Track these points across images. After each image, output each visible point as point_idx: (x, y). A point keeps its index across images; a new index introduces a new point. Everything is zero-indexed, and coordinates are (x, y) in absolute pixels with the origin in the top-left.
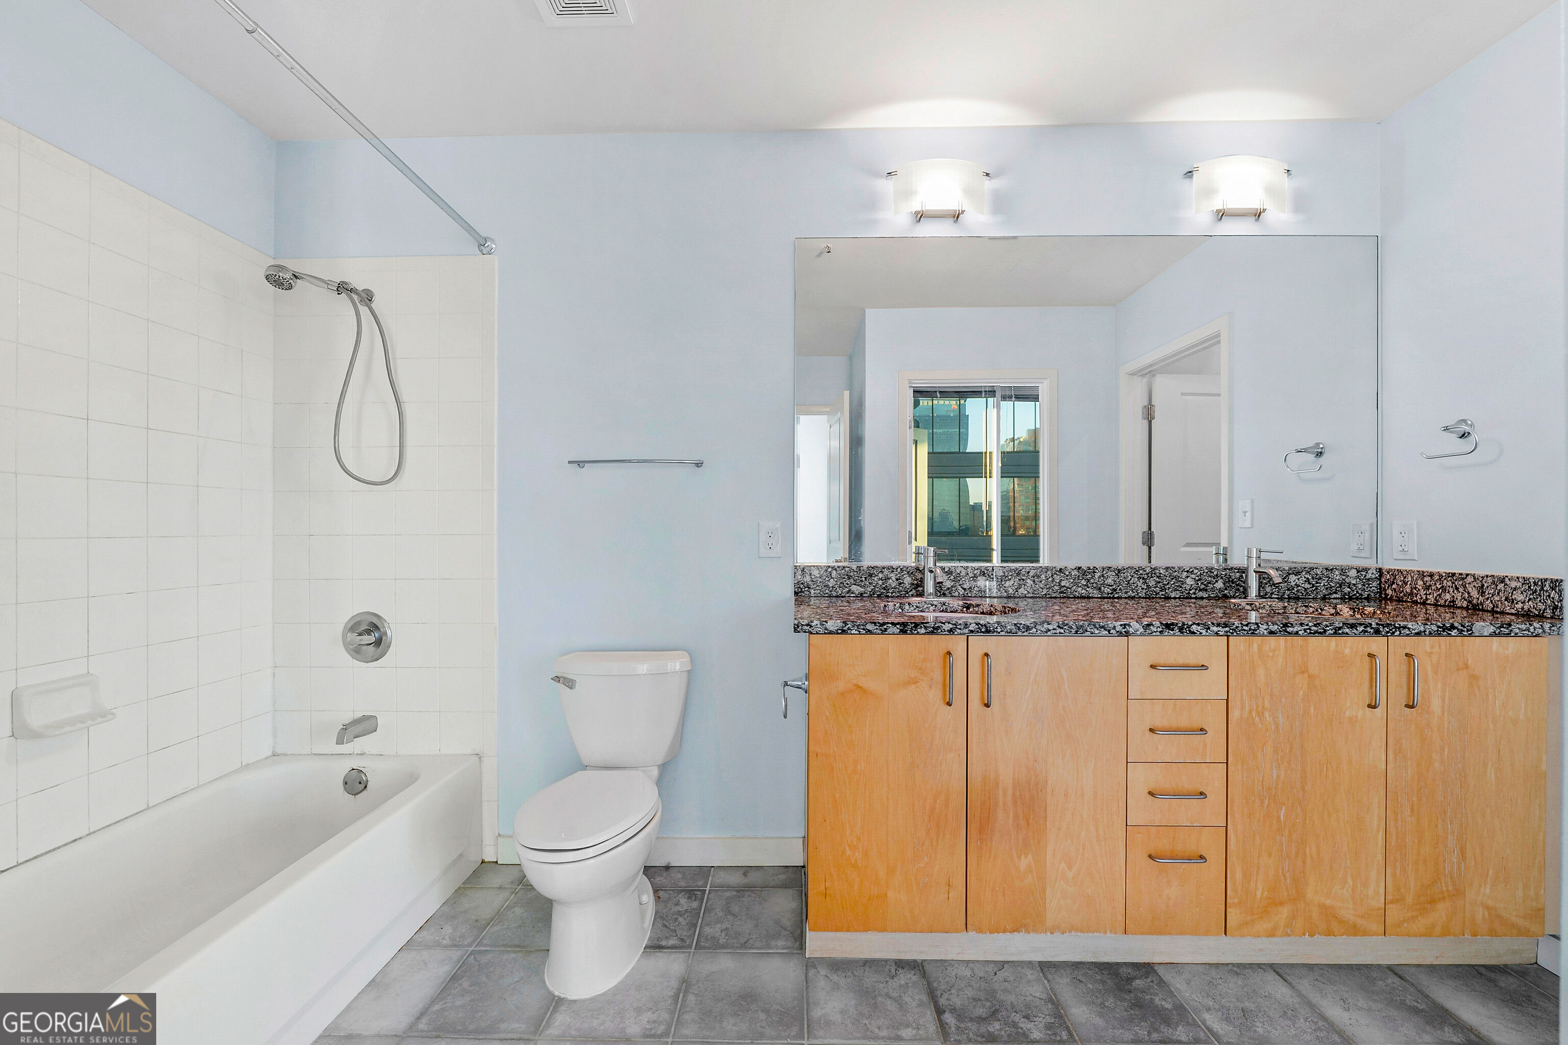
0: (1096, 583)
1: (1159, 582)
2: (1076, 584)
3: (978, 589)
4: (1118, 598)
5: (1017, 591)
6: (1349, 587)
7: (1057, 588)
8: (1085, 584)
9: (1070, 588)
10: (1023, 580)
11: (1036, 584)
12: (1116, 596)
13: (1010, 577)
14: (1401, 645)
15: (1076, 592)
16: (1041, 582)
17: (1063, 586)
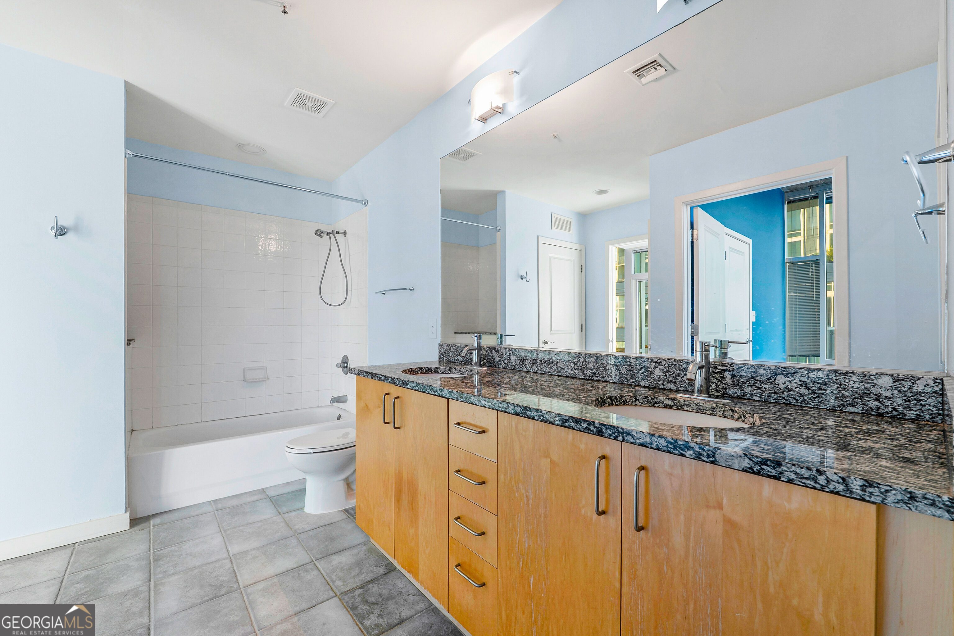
0: (580, 366)
1: (630, 370)
2: (567, 366)
3: (511, 364)
4: (597, 381)
5: (532, 368)
6: (877, 400)
7: (555, 367)
8: (573, 366)
9: (563, 369)
10: (535, 360)
11: (543, 364)
12: (595, 379)
13: (528, 357)
15: (567, 372)
16: (545, 362)
17: (559, 367)
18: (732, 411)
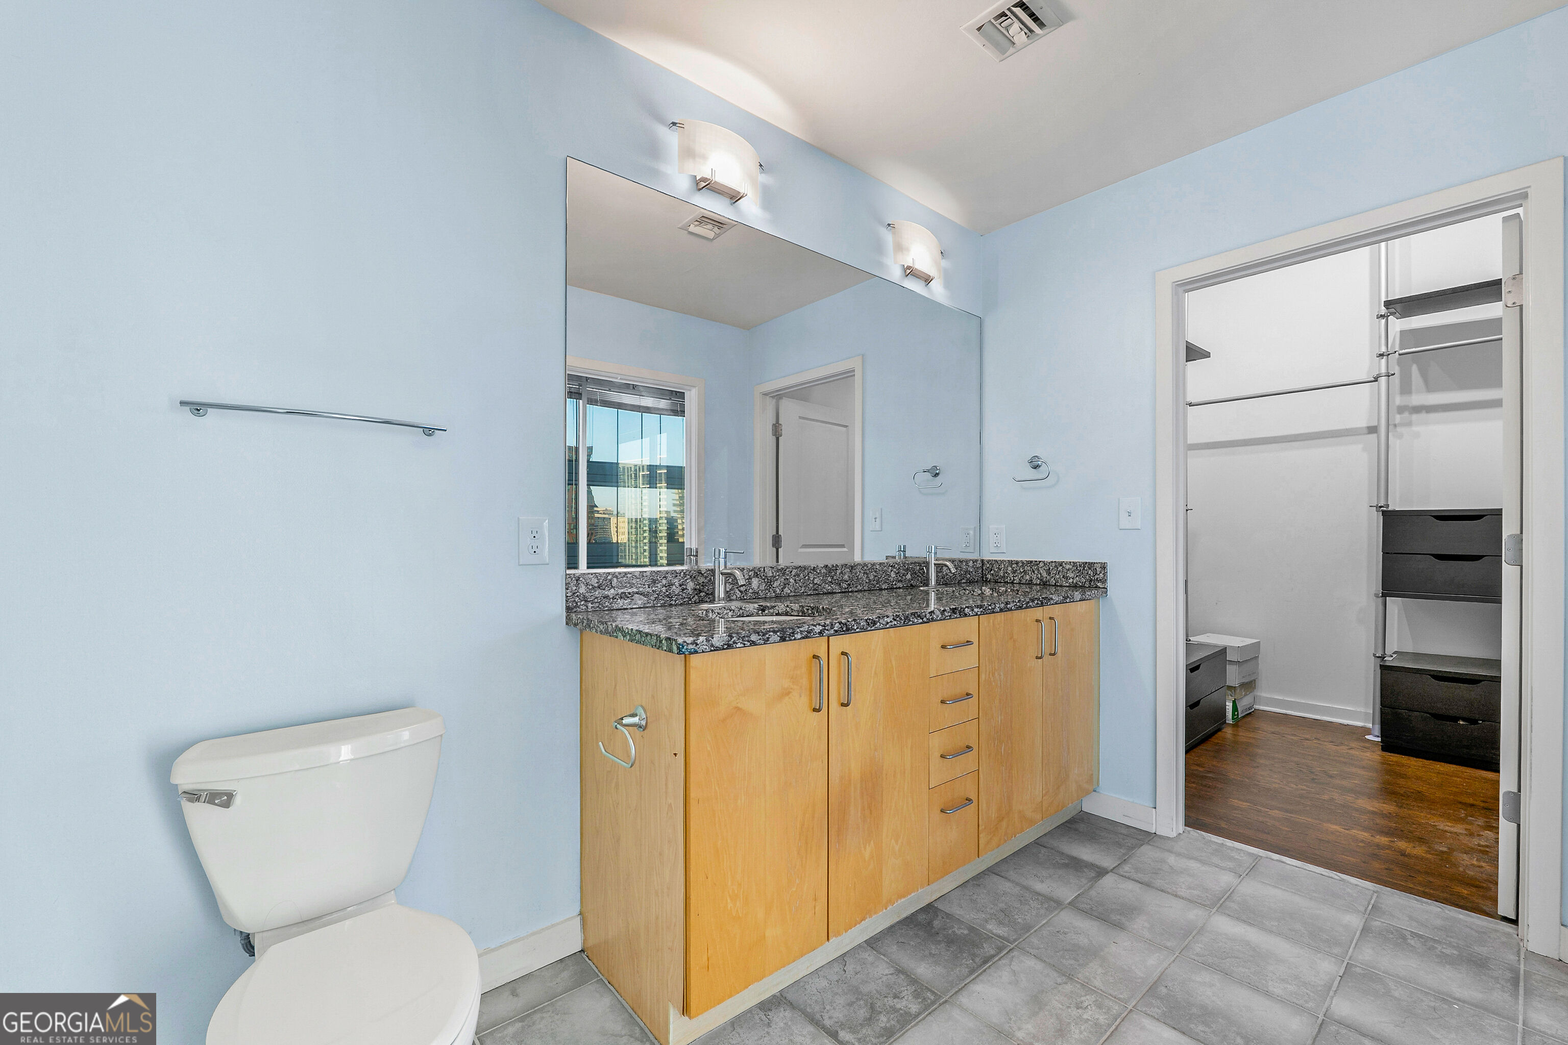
0: (838, 579)
1: (876, 576)
2: (824, 581)
3: (752, 591)
4: (851, 592)
5: (783, 591)
6: (970, 574)
7: (811, 585)
8: (830, 580)
9: (820, 585)
10: (787, 579)
11: (797, 583)
12: (850, 590)
13: (777, 577)
14: (1049, 610)
15: (824, 588)
16: (800, 581)
17: (816, 584)
18: (964, 589)
